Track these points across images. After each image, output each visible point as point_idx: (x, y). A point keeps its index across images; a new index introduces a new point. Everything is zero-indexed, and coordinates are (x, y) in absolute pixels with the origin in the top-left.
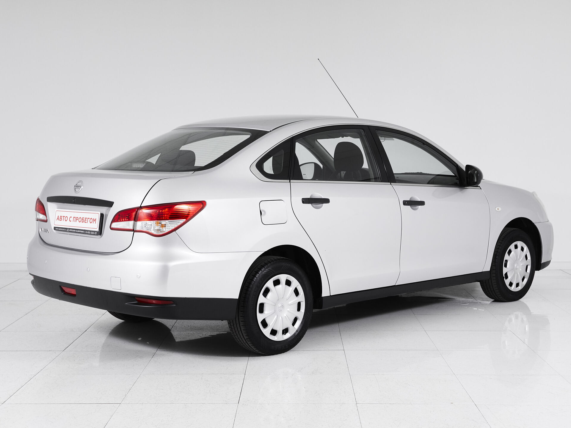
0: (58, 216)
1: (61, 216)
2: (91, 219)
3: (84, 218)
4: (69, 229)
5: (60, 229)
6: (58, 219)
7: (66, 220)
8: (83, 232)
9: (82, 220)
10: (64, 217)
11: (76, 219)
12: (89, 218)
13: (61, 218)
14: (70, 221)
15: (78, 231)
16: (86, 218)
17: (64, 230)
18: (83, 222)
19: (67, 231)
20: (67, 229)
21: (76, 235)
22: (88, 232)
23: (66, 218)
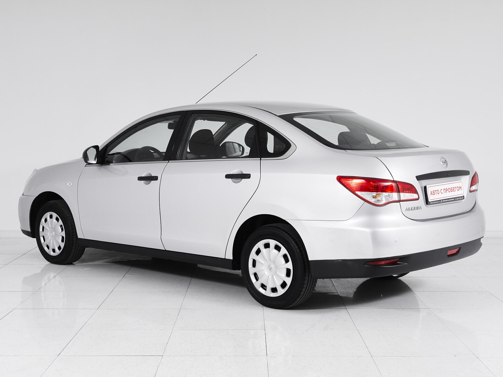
0: (431, 192)
1: (433, 191)
2: (458, 188)
3: (452, 188)
4: (442, 200)
5: (434, 203)
6: (432, 194)
7: (438, 193)
8: (453, 199)
9: (451, 189)
10: (436, 191)
11: (446, 190)
12: (456, 187)
13: (434, 193)
14: (442, 193)
15: (450, 200)
16: (453, 188)
17: (438, 202)
18: (452, 191)
19: (440, 203)
20: (440, 200)
21: (445, 204)
22: (458, 199)
23: (438, 191)
